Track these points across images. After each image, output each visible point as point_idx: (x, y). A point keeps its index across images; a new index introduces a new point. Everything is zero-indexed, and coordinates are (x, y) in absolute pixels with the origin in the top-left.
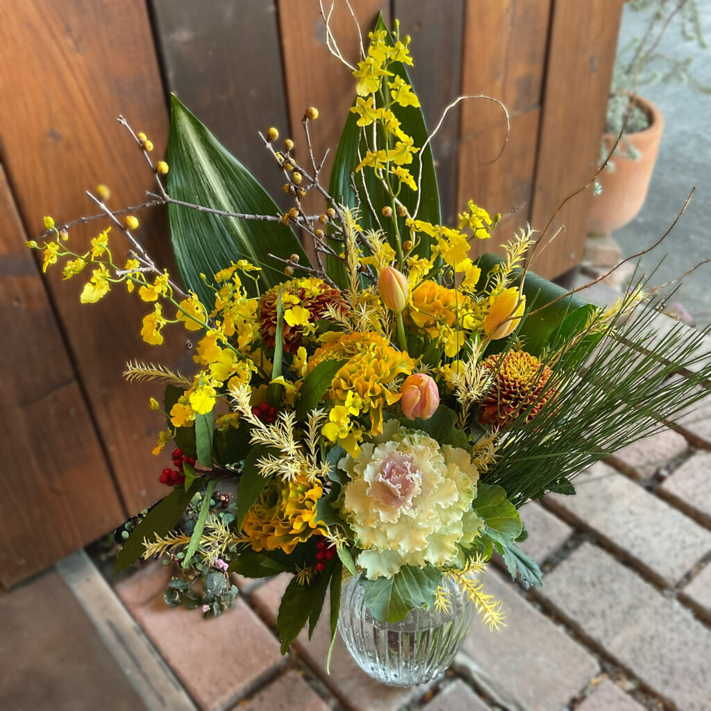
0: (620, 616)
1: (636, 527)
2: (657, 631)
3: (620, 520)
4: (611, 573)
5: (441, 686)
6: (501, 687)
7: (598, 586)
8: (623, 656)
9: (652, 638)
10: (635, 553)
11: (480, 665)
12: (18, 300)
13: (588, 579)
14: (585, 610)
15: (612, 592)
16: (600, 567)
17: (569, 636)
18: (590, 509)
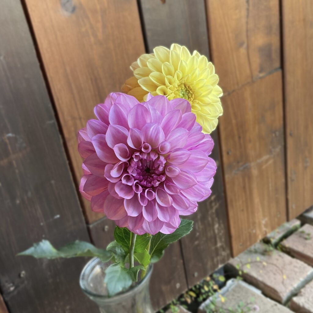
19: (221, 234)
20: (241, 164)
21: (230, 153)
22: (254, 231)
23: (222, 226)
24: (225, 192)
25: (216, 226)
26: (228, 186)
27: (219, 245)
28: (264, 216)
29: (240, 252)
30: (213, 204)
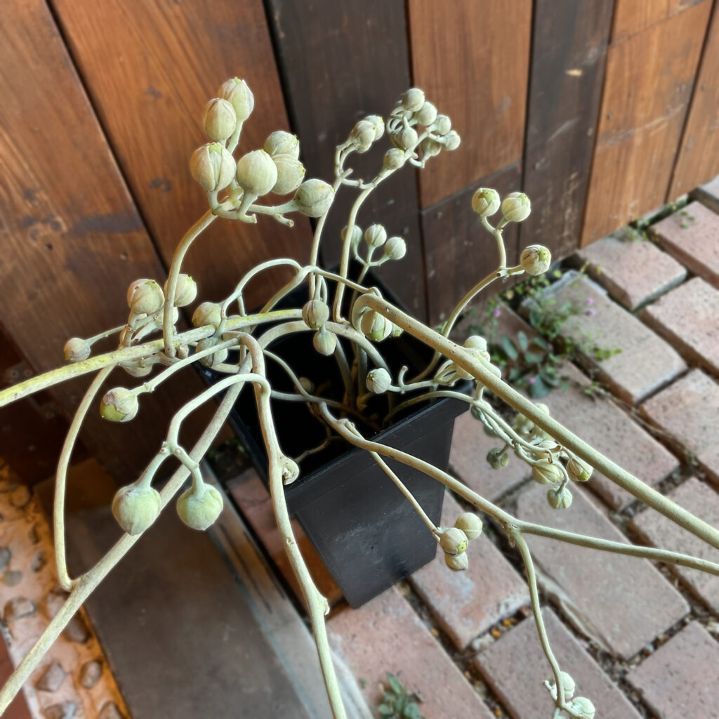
4: (715, 513)
5: (525, 612)
6: (588, 620)
8: (715, 600)
11: (568, 594)
12: (125, 254)
16: (705, 505)
17: (662, 572)
18: (703, 441)
19: (572, 221)
20: (622, 131)
21: (611, 118)
22: (616, 217)
23: (576, 211)
24: (591, 168)
25: (569, 211)
26: (597, 161)
27: (566, 233)
28: (635, 197)
29: (591, 242)
30: (572, 184)
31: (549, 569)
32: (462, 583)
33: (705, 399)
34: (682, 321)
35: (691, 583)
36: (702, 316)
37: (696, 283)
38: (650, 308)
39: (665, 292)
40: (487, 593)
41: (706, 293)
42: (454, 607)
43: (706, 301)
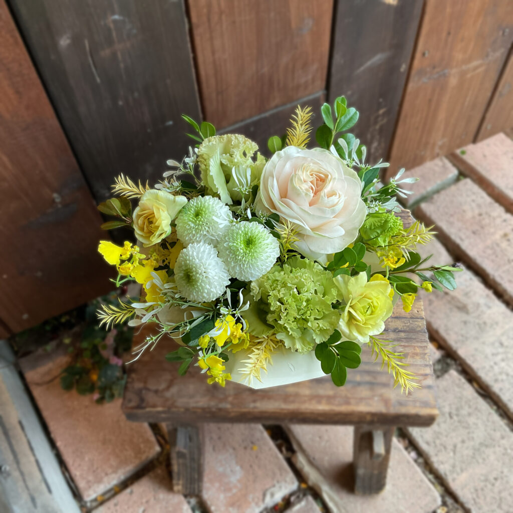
0: (470, 452)
1: (503, 360)
2: (502, 472)
3: (489, 350)
4: (470, 407)
5: (292, 499)
7: (455, 418)
8: (464, 495)
9: (496, 479)
10: (496, 388)
13: (447, 410)
14: (438, 442)
15: (467, 427)
16: (461, 398)
17: (419, 465)
18: (462, 336)
31: (314, 459)
32: (232, 471)
33: (467, 294)
34: (451, 219)
35: (444, 476)
36: (469, 215)
37: (466, 184)
38: (423, 206)
39: (437, 191)
40: (254, 481)
41: (474, 193)
42: (222, 496)
43: (473, 201)
